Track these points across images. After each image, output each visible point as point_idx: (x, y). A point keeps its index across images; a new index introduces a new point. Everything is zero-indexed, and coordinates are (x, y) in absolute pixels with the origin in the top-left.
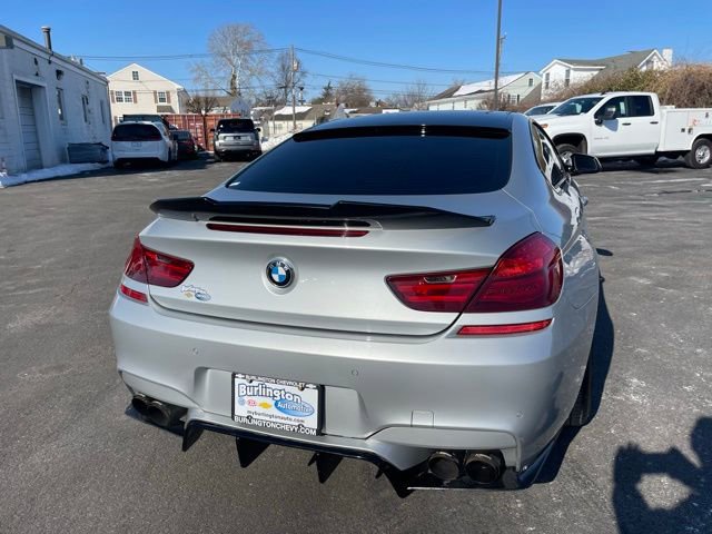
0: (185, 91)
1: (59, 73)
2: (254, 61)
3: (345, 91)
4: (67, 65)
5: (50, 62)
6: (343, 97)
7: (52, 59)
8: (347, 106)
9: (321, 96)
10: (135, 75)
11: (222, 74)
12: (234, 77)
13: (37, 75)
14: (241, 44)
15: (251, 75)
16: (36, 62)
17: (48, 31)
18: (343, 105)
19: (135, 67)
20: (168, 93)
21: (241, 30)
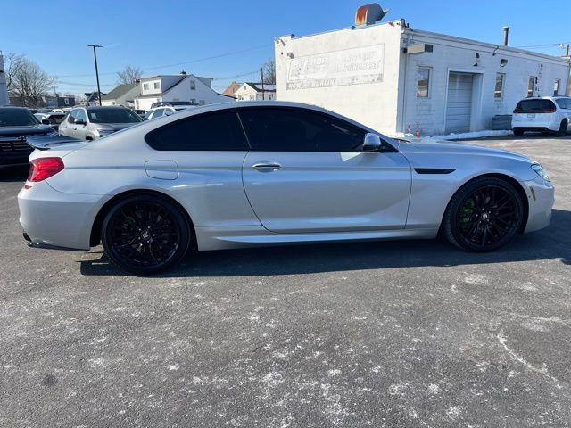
4: (515, 54)
5: (494, 54)
7: (498, 51)
13: (476, 65)
16: (477, 56)
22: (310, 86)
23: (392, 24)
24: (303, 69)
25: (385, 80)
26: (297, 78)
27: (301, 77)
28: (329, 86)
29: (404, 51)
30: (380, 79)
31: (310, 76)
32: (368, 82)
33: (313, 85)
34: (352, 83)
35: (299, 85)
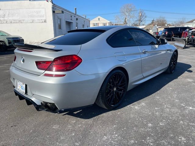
0: (111, 23)
1: (77, 19)
2: (132, 14)
3: (158, 21)
4: (79, 17)
5: (75, 17)
6: (157, 23)
7: (75, 16)
8: (158, 26)
9: (151, 23)
10: (99, 19)
11: (122, 18)
12: (126, 18)
13: (71, 20)
14: (128, 9)
15: (131, 18)
16: (71, 17)
17: (76, 9)
18: (156, 25)
19: (99, 17)
20: (106, 23)
21: (129, 5)
22: (11, 22)
23: (47, 1)
24: (6, 15)
25: (47, 22)
26: (3, 19)
27: (6, 18)
28: (21, 23)
29: (54, 12)
30: (45, 21)
31: (11, 18)
32: (40, 22)
33: (13, 22)
34: (33, 22)
35: (5, 22)
